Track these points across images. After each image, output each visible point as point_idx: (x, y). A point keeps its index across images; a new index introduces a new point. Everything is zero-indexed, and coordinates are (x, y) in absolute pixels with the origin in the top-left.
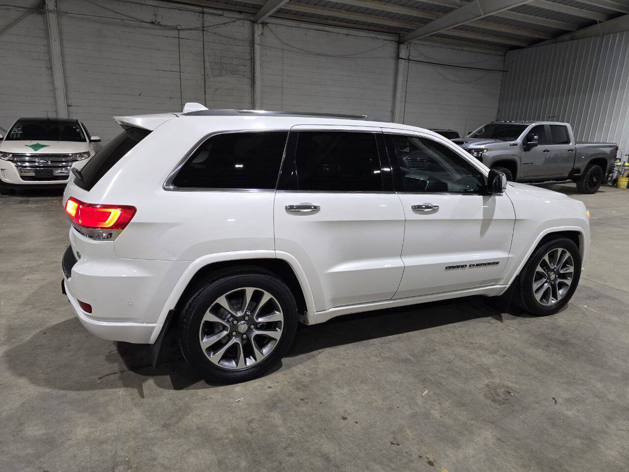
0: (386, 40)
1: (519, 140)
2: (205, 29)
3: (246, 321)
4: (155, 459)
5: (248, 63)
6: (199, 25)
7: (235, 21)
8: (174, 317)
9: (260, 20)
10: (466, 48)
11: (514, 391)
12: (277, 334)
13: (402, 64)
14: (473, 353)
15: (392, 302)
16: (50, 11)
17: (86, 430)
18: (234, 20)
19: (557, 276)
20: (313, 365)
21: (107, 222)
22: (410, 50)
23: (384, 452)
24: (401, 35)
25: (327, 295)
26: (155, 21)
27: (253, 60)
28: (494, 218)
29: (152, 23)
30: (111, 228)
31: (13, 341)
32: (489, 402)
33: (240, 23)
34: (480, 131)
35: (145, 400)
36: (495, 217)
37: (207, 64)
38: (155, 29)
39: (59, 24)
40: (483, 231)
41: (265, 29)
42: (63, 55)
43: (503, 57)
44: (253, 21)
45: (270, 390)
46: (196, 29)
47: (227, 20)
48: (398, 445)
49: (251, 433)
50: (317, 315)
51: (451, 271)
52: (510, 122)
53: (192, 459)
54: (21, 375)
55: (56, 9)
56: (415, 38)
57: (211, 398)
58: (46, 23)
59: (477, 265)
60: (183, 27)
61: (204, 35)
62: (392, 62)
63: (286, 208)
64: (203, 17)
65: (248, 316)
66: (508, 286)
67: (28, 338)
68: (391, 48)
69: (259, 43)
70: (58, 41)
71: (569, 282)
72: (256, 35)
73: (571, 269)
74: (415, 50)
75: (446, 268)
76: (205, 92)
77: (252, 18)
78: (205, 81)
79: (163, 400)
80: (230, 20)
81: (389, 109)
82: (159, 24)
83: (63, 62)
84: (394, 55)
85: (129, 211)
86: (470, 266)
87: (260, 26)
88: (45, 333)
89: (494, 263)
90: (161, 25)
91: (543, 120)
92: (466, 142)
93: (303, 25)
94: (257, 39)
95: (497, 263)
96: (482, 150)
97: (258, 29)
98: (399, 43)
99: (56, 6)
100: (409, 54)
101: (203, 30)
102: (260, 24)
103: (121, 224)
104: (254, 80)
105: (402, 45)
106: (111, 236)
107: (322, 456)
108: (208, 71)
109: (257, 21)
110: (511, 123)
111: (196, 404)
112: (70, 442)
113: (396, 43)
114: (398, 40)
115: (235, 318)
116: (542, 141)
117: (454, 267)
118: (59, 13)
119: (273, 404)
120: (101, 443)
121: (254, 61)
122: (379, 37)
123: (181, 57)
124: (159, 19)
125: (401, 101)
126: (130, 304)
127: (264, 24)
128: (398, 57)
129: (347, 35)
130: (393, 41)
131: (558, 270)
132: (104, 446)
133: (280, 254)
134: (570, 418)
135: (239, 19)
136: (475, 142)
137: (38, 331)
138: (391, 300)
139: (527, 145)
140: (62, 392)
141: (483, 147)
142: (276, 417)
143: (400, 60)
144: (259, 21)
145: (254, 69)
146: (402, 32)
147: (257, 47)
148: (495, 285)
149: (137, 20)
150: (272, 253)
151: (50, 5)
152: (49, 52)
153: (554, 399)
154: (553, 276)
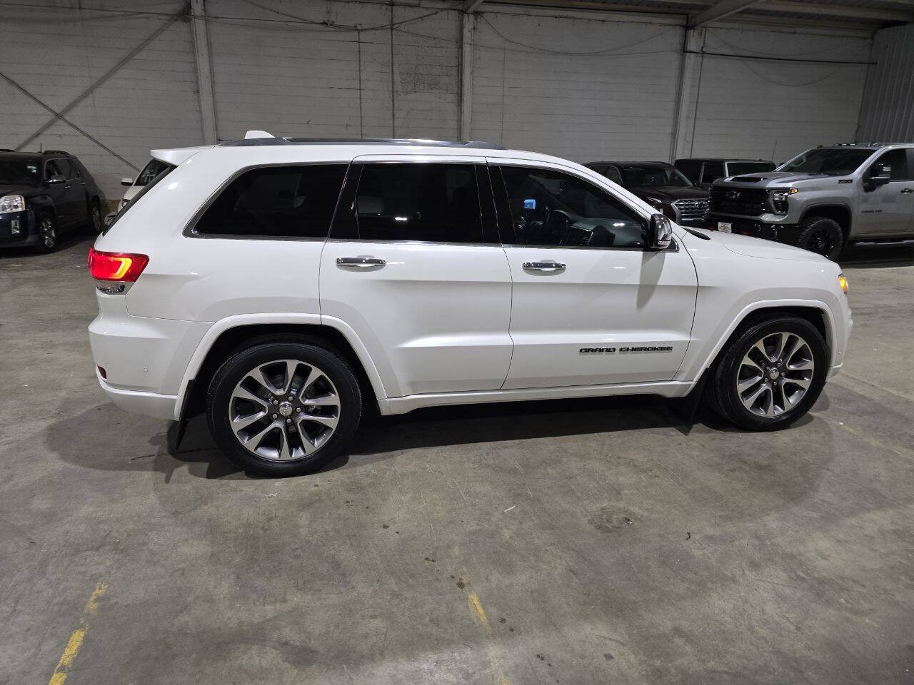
0: (665, 25)
1: (858, 173)
2: (395, 26)
3: (289, 401)
4: (145, 544)
5: (454, 72)
6: (386, 22)
7: (436, 13)
8: (196, 389)
9: (472, 7)
10: (801, 30)
11: (636, 519)
12: (332, 422)
13: (691, 60)
14: (612, 469)
15: (502, 393)
16: (196, 17)
17: (91, 509)
18: (434, 11)
19: (783, 374)
20: (385, 466)
21: (117, 273)
22: (705, 38)
23: (412, 567)
24: (690, 16)
25: (401, 377)
26: (328, 21)
27: (460, 67)
28: (660, 283)
29: (325, 23)
30: (122, 279)
31: (63, 414)
32: (591, 528)
33: (444, 14)
34: (799, 161)
35: (167, 486)
36: (662, 281)
37: (397, 77)
38: (329, 31)
39: (208, 33)
40: (642, 301)
41: (479, 20)
42: (212, 74)
43: (868, 41)
44: (462, 11)
45: (316, 488)
46: (382, 28)
47: (425, 12)
48: (433, 561)
49: (265, 530)
50: (390, 402)
51: (590, 356)
52: (848, 145)
53: (184, 549)
54: (53, 450)
55: (203, 14)
56: (711, 19)
57: (242, 491)
58: (192, 32)
59: (633, 349)
60: (364, 27)
61: (394, 37)
62: (674, 58)
63: (338, 261)
64: (392, 10)
65: (293, 395)
66: (693, 383)
67: (79, 413)
68: (672, 37)
69: (469, 42)
70: (206, 56)
71: (806, 383)
72: (466, 31)
73: (809, 365)
74: (713, 37)
75: (581, 351)
76: (393, 116)
77: (460, 7)
78: (393, 101)
79: (188, 487)
80: (429, 12)
81: (669, 130)
82: (332, 24)
83: (213, 83)
84: (679, 47)
85: (140, 261)
86: (621, 350)
87: (472, 17)
88: (99, 409)
89: (662, 349)
90: (335, 26)
91: (902, 141)
92: (764, 179)
93: (534, 11)
94: (467, 35)
95: (669, 349)
96: (788, 190)
97: (469, 22)
98: (688, 27)
99: (205, 10)
100: (704, 43)
101: (392, 29)
102: (472, 14)
103: (133, 275)
104: (461, 96)
105: (692, 31)
106: (123, 290)
107: (332, 562)
108: (398, 87)
109: (467, 9)
110: (848, 148)
111: (220, 495)
112: (69, 518)
113: (682, 28)
114: (685, 23)
115: (276, 397)
116: (896, 176)
117: (594, 350)
118: (207, 18)
119: (308, 504)
120: (100, 523)
121: (462, 69)
122: (655, 20)
123: (362, 68)
124: (333, 18)
125: (688, 118)
126: (146, 370)
127: (477, 14)
128: (684, 51)
129: (603, 21)
130: (676, 25)
131: (784, 365)
132: (101, 526)
133: (329, 319)
134: (695, 558)
135: (443, 9)
136: (778, 178)
137: (93, 406)
138: (500, 390)
139: (870, 183)
140: (88, 470)
141: (790, 185)
142: (304, 518)
143: (688, 54)
144: (470, 11)
145: (461, 80)
146: (691, 11)
147: (467, 48)
148: (672, 381)
149: (306, 21)
150: (317, 318)
151: (197, 8)
152: (195, 70)
153: (689, 534)
154: (774, 375)
